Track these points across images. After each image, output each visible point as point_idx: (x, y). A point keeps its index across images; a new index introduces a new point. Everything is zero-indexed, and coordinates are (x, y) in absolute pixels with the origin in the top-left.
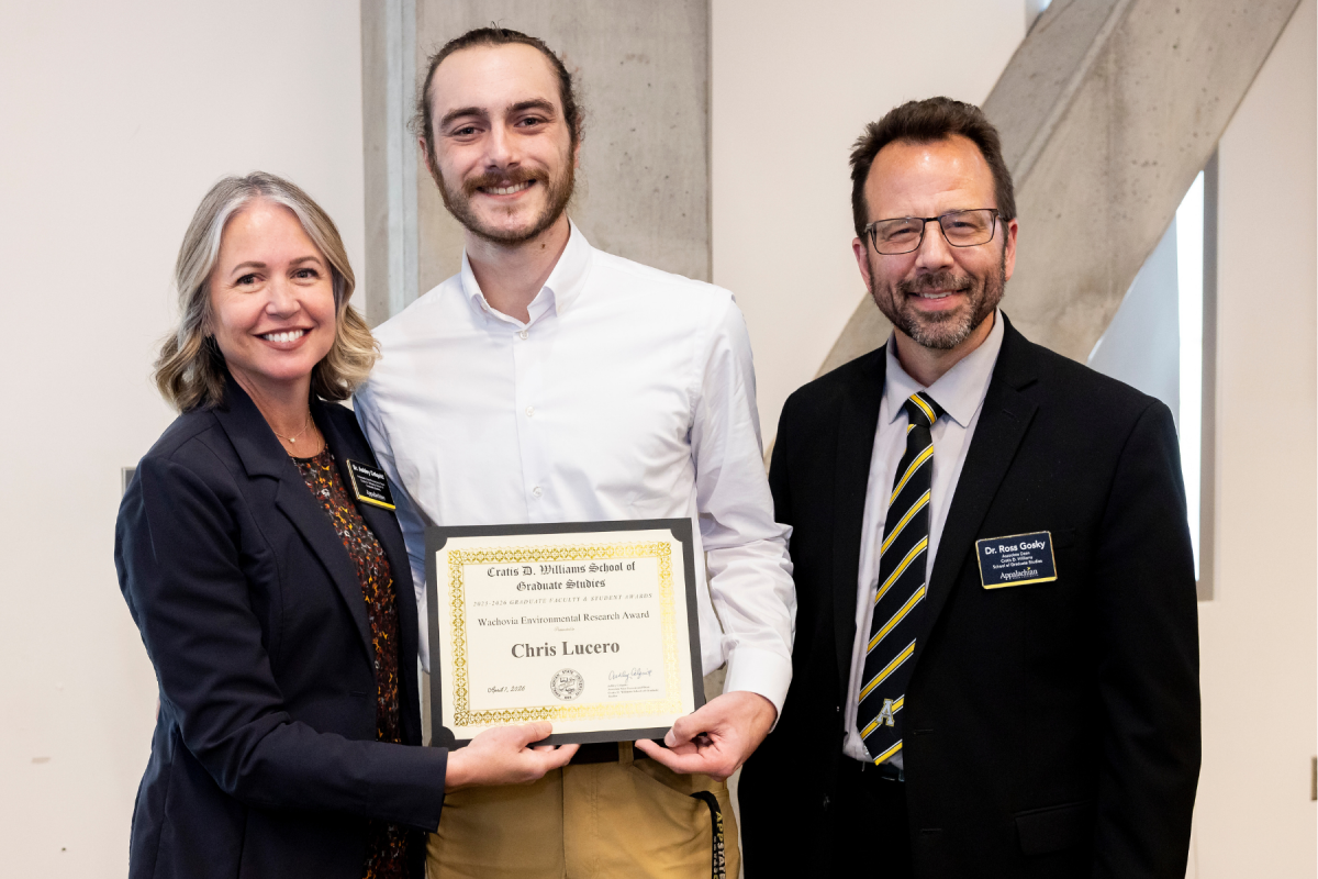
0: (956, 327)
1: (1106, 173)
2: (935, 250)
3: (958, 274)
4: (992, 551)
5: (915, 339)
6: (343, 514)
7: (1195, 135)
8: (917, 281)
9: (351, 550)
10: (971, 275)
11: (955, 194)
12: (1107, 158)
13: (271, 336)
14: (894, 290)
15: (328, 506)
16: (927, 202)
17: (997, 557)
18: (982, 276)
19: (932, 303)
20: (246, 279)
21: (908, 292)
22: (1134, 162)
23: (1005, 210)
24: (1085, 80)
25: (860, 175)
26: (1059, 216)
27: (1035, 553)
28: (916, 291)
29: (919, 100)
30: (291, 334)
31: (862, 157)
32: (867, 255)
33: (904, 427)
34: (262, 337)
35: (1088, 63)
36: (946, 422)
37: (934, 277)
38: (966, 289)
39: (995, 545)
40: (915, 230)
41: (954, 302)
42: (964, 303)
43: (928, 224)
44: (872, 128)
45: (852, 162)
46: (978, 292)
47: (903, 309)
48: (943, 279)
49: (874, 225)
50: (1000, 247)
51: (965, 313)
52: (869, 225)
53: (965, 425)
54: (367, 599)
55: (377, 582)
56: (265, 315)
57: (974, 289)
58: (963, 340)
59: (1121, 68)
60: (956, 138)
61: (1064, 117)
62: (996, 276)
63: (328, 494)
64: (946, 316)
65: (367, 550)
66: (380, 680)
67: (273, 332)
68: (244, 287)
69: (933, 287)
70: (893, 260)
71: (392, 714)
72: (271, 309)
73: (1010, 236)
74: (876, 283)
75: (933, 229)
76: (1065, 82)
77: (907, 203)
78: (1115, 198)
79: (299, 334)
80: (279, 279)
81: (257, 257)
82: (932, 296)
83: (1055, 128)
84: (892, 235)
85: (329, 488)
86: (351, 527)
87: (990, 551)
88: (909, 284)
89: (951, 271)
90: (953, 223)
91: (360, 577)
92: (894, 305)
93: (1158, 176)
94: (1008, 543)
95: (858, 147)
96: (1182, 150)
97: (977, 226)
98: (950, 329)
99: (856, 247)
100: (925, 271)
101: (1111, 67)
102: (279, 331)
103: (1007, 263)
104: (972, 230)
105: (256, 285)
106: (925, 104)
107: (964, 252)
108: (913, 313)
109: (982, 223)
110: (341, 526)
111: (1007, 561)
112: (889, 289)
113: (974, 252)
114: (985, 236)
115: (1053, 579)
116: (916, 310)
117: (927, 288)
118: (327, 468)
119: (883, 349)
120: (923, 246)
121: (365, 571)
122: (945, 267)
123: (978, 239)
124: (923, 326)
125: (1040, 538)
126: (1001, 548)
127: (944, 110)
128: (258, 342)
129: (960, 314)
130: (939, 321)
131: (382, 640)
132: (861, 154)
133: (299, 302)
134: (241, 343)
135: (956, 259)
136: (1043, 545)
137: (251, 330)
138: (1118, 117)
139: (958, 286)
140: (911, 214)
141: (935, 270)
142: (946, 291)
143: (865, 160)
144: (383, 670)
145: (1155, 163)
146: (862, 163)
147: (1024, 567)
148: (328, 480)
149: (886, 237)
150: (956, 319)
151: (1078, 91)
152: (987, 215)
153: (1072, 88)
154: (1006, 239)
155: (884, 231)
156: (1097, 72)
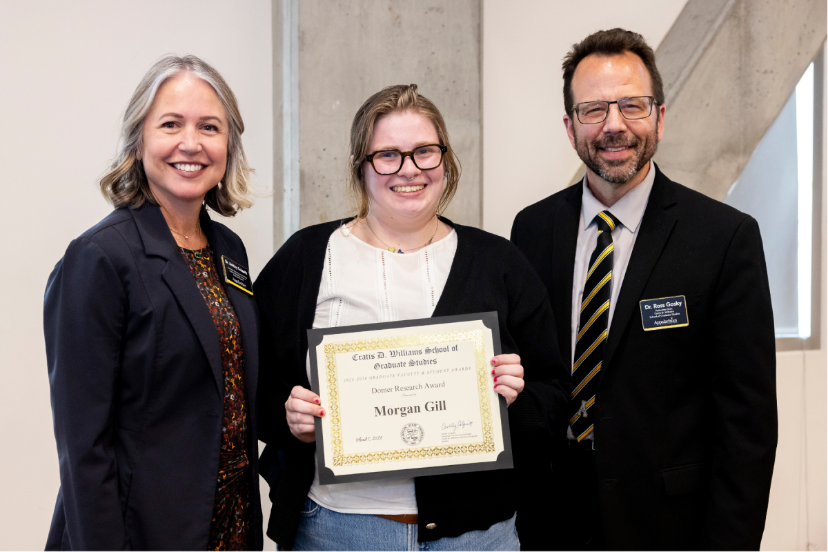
0: (628, 169)
1: (739, 78)
2: (615, 121)
3: (630, 136)
4: (649, 307)
5: (602, 177)
6: (216, 291)
7: (799, 54)
8: (604, 140)
9: (218, 315)
10: (637, 137)
11: (628, 87)
12: (740, 69)
13: (178, 166)
14: (590, 147)
15: (205, 284)
16: (610, 92)
17: (652, 311)
18: (644, 138)
19: (613, 154)
20: (169, 125)
21: (598, 147)
22: (758, 71)
23: (658, 97)
24: (725, 20)
25: (568, 75)
26: (708, 105)
27: (676, 309)
28: (603, 146)
29: (605, 30)
30: (193, 166)
31: (570, 64)
32: (573, 125)
33: (595, 232)
34: (173, 165)
35: (727, 9)
36: (621, 228)
37: (614, 138)
38: (634, 146)
39: (651, 304)
40: (603, 109)
41: (627, 154)
42: (633, 155)
43: (611, 105)
44: (576, 47)
45: (564, 67)
46: (641, 148)
47: (595, 158)
48: (620, 139)
49: (578, 106)
50: (655, 120)
51: (633, 161)
52: (575, 106)
53: (633, 231)
54: (227, 350)
55: (236, 339)
56: (178, 150)
57: (639, 146)
58: (632, 178)
59: (749, 12)
60: (629, 54)
61: (711, 43)
62: (653, 138)
63: (206, 276)
64: (622, 162)
65: (231, 317)
66: (234, 409)
67: (181, 163)
68: (167, 130)
69: (614, 144)
70: (589, 127)
71: (242, 432)
72: (182, 147)
73: (661, 115)
74: (578, 142)
75: (614, 108)
76: (712, 22)
77: (599, 92)
78: (745, 93)
79: (198, 168)
80: (190, 128)
81: (178, 111)
82: (613, 150)
83: (705, 50)
84: (588, 112)
85: (207, 271)
86: (220, 300)
87: (648, 307)
88: (599, 142)
89: (625, 134)
90: (626, 105)
91: (224, 334)
92: (589, 156)
93: (773, 80)
94: (659, 303)
95: (567, 59)
96: (790, 63)
97: (641, 107)
98: (624, 171)
99: (565, 120)
100: (609, 134)
101: (742, 12)
102: (185, 163)
103: (659, 131)
104: (638, 110)
105: (175, 130)
106: (609, 32)
107: (633, 122)
108: (601, 160)
109: (644, 106)
110: (213, 299)
111: (658, 314)
112: (586, 145)
113: (640, 123)
114: (646, 113)
115: (687, 325)
116: (603, 159)
117: (610, 144)
118: (208, 259)
119: (581, 183)
120: (608, 119)
121: (227, 330)
122: (622, 132)
123: (642, 115)
124: (607, 168)
125: (679, 300)
126: (655, 306)
127: (621, 35)
128: (170, 169)
129: (630, 161)
130: (617, 166)
131: (237, 380)
132: (569, 63)
133: (202, 145)
134: (159, 167)
135: (628, 127)
136: (680, 303)
137: (167, 160)
138: (747, 43)
139: (629, 143)
140: (601, 99)
141: (615, 133)
142: (622, 146)
143: (572, 67)
144: (237, 401)
145: (772, 72)
146: (570, 69)
147: (669, 318)
148: (208, 267)
149: (585, 113)
150: (628, 164)
151: (720, 27)
152: (647, 100)
153: (716, 25)
154: (658, 116)
155: (584, 109)
156: (733, 14)
